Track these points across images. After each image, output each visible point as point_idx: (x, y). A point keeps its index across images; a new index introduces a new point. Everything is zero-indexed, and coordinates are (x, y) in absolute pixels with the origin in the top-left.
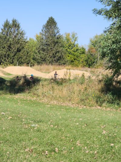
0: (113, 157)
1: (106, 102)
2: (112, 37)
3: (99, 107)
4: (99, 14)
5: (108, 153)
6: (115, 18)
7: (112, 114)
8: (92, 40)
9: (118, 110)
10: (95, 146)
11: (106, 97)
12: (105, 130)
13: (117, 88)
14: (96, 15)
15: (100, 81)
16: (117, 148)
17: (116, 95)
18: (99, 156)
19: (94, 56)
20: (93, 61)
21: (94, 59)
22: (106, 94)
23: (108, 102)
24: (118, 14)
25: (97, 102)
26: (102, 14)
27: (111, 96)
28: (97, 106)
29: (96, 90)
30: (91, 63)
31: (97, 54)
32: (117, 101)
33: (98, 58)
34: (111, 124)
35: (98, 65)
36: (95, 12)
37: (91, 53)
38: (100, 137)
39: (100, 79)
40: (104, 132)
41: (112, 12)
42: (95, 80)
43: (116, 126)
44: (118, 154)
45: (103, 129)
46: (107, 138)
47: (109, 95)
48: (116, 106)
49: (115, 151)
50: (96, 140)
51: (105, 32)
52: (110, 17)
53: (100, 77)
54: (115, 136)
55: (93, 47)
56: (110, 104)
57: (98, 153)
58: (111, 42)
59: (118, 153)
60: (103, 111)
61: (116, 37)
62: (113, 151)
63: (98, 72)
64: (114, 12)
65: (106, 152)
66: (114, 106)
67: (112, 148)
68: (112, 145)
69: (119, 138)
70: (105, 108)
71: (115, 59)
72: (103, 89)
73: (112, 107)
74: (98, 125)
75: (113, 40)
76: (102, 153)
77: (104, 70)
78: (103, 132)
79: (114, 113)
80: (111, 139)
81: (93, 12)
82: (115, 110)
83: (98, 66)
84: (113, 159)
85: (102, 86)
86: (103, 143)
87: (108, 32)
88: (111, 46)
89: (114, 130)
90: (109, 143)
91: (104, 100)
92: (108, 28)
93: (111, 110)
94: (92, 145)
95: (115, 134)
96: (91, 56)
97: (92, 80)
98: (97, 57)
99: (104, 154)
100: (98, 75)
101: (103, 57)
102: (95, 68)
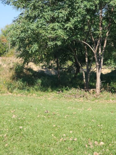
0: (21, 139)
1: (17, 88)
2: (20, 26)
3: (10, 94)
4: (7, 4)
5: (17, 135)
6: (23, 8)
7: (22, 99)
8: (2, 29)
9: (28, 96)
10: (5, 129)
11: (17, 84)
12: (15, 114)
13: (27, 75)
14: (5, 5)
15: (11, 69)
16: (25, 130)
17: (27, 81)
18: (8, 139)
19: (5, 45)
20: (4, 50)
21: (5, 49)
22: (17, 81)
23: (19, 88)
24: (26, 5)
25: (8, 89)
26: (10, 4)
27: (22, 83)
28: (8, 93)
29: (7, 77)
30: (2, 52)
31: (8, 43)
32: (27, 87)
33: (9, 48)
34: (20, 108)
35: (9, 53)
36: (3, 2)
37: (3, 43)
38: (10, 121)
39: (11, 67)
40: (14, 116)
41: (20, 2)
42: (6, 68)
43: (25, 110)
44: (26, 136)
45: (13, 113)
46: (16, 121)
47: (20, 82)
48: (26, 92)
49: (24, 133)
50: (6, 123)
51: (14, 21)
52: (18, 7)
53: (11, 65)
54: (24, 119)
55: (4, 37)
56: (21, 90)
57: (7, 136)
58: (20, 31)
59: (27, 134)
60: (13, 97)
61: (24, 26)
62: (22, 133)
63: (9, 61)
64: (22, 3)
65: (15, 134)
66: (24, 92)
67: (21, 130)
68: (21, 127)
69: (27, 121)
70: (15, 94)
71: (24, 47)
72: (13, 76)
73: (22, 93)
74: (8, 110)
75: (22, 29)
76: (11, 136)
77: (15, 58)
78: (12, 116)
79: (24, 98)
80: (20, 122)
81: (2, 2)
82: (25, 96)
83: (9, 55)
84: (22, 140)
85: (13, 74)
86: (12, 126)
87: (16, 22)
88: (20, 35)
89: (23, 114)
90: (18, 126)
91: (15, 87)
92: (17, 18)
93: (22, 96)
94: (2, 129)
95: (24, 118)
96: (3, 45)
97: (3, 68)
98: (8, 46)
99: (13, 137)
100: (9, 63)
101: (13, 46)
102: (7, 56)
